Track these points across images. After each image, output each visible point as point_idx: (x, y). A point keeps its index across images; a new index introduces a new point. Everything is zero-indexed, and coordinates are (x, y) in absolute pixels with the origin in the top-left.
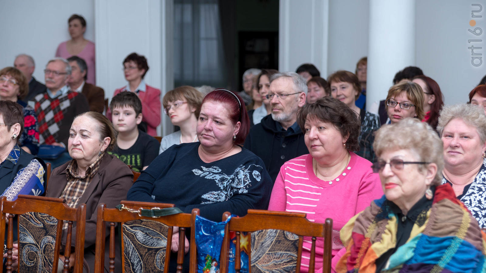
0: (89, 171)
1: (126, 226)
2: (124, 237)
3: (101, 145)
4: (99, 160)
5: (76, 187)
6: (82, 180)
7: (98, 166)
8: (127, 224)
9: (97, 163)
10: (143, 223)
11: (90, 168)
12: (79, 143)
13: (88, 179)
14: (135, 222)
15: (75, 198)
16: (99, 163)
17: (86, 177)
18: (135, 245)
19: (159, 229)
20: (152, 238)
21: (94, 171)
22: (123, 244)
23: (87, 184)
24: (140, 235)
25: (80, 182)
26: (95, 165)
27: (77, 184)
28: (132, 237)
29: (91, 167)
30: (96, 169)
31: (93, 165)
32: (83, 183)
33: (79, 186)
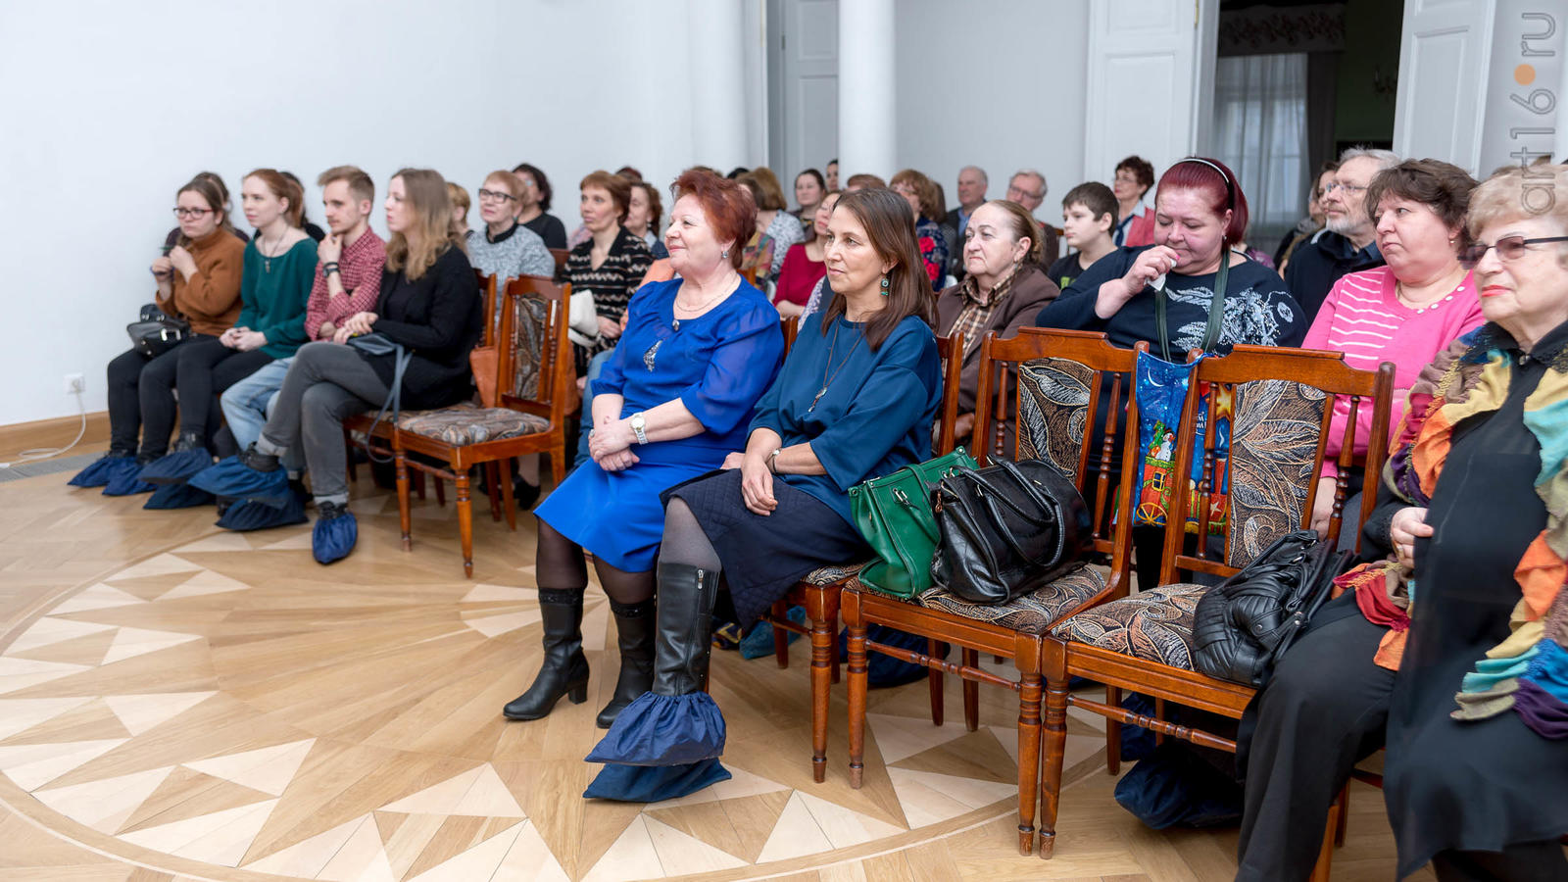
0: (993, 293)
1: (1026, 368)
2: (1022, 386)
3: (1015, 250)
4: (1010, 278)
5: (972, 319)
6: (982, 308)
7: (1007, 287)
8: (1027, 365)
9: (1006, 282)
10: (1052, 363)
11: (994, 291)
12: (978, 247)
13: (992, 308)
14: (1040, 362)
15: (969, 336)
16: (1009, 283)
17: (989, 305)
18: (1037, 400)
19: (1077, 374)
20: (1066, 389)
21: (1001, 295)
22: (1019, 396)
23: (989, 314)
24: (1046, 383)
25: (980, 312)
26: (1002, 286)
27: (975, 314)
28: (1034, 386)
29: (995, 288)
30: (1005, 291)
31: (999, 285)
32: (985, 313)
33: (978, 319)
